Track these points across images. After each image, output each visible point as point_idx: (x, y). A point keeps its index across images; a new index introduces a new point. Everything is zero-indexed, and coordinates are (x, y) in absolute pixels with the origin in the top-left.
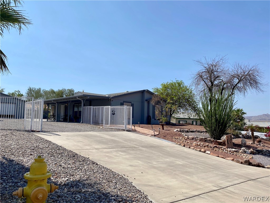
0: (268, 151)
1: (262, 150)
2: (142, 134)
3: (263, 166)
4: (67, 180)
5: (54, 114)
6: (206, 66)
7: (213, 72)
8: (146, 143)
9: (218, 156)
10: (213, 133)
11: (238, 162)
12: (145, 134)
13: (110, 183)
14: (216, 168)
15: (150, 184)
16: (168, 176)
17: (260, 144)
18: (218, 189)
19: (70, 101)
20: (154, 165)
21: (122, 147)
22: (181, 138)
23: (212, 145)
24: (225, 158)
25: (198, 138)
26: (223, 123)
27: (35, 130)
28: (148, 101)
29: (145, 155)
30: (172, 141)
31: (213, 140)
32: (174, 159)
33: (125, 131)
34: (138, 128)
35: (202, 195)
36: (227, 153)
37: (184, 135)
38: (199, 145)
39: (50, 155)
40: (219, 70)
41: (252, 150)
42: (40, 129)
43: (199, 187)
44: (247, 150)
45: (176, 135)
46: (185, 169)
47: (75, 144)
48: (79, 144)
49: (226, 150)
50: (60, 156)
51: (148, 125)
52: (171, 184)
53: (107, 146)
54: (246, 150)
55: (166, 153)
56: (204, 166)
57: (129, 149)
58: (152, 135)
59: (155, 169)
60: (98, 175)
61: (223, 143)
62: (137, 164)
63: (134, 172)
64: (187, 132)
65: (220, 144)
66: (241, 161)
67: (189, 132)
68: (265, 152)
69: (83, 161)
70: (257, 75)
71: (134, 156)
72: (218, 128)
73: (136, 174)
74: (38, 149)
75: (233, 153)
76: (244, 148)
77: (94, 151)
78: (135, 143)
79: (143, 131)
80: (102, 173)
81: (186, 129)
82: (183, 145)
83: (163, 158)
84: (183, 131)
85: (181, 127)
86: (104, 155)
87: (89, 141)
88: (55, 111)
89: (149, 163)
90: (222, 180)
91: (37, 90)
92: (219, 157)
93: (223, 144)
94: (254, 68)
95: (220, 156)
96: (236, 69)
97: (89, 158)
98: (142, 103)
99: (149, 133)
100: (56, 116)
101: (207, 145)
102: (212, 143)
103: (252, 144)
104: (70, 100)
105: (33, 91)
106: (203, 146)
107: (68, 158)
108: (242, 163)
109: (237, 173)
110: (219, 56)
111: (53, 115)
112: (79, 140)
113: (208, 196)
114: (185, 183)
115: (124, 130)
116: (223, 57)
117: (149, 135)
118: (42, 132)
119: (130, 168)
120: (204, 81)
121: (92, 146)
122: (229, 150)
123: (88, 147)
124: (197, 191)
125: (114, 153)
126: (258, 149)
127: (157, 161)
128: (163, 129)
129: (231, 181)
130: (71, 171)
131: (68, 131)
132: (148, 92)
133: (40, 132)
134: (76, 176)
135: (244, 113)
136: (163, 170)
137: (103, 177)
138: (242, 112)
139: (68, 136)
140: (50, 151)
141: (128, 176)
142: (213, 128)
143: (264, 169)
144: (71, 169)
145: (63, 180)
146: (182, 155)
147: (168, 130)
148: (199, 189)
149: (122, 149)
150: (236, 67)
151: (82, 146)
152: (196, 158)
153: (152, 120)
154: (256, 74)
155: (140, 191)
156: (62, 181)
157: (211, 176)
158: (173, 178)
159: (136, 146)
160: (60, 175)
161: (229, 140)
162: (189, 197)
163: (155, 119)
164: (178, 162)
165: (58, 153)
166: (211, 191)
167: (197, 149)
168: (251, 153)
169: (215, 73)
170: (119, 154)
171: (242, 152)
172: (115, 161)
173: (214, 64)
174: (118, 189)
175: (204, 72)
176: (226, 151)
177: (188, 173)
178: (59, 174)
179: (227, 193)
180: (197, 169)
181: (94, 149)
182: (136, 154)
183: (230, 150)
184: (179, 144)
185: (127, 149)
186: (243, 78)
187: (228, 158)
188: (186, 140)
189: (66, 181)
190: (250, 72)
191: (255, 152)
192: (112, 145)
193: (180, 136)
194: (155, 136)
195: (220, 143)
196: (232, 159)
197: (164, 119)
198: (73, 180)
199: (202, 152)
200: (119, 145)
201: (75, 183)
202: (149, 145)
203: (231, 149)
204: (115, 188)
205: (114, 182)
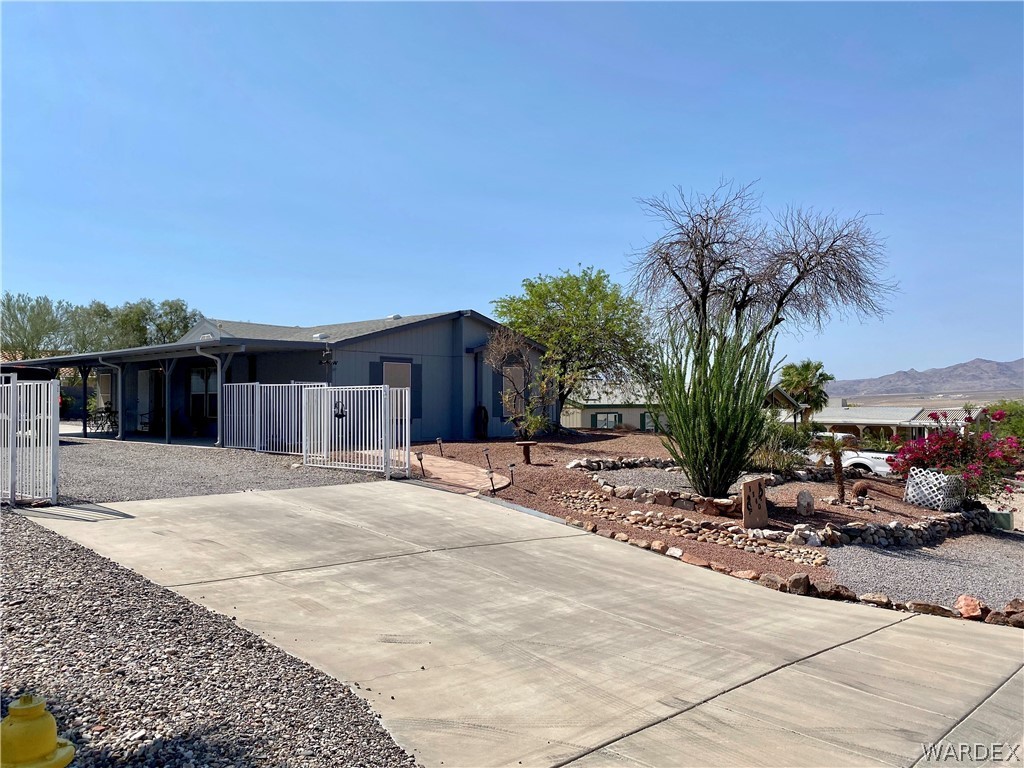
0: (884, 528)
1: (864, 528)
2: (446, 487)
3: (853, 595)
4: (143, 738)
5: (111, 404)
6: (684, 220)
7: (707, 246)
8: (458, 530)
9: (709, 567)
10: (701, 475)
11: (771, 584)
12: (457, 489)
13: (299, 732)
14: (687, 618)
15: (443, 716)
16: (513, 672)
17: (861, 504)
18: (672, 711)
19: (171, 360)
20: (474, 626)
21: (369, 556)
22: (589, 492)
23: (694, 518)
24: (728, 573)
25: (647, 492)
26: (734, 436)
27: (28, 497)
28: (476, 354)
29: (444, 587)
30: (553, 513)
31: (700, 500)
32: (547, 594)
33: (384, 478)
34: (434, 462)
35: (611, 747)
36: (743, 549)
37: (601, 482)
38: (651, 521)
39: (84, 624)
40: (729, 237)
41: (830, 533)
42: (49, 493)
43: (613, 711)
44: (812, 534)
45: (571, 483)
46: (580, 637)
47: (189, 554)
48: (202, 555)
49: (740, 535)
50: (121, 626)
51: (475, 445)
52: (514, 707)
53: (309, 557)
54: (807, 532)
55: (521, 570)
56: (649, 614)
57: (387, 565)
58: (484, 493)
59: (472, 648)
60: (258, 700)
61: (733, 508)
62: (411, 629)
63: (393, 668)
64: (615, 467)
65: (724, 511)
66: (780, 580)
67: (619, 468)
68: (871, 535)
69: (211, 640)
70: (863, 255)
71: (407, 595)
72: (719, 456)
73: (401, 677)
74: (40, 598)
75: (765, 545)
76: (803, 526)
77: (258, 584)
78: (414, 533)
79: (451, 475)
80: (275, 691)
81: (609, 454)
82: (590, 528)
83: (510, 594)
84: (599, 466)
85: (593, 446)
86: (292, 600)
87: (241, 535)
88: (113, 393)
89: (456, 619)
90: (695, 675)
91: (34, 303)
92: (709, 571)
93: (735, 511)
94: (851, 228)
95: (714, 564)
96: (792, 232)
97: (234, 618)
98: (455, 360)
99: (472, 481)
100: (120, 415)
101: (679, 520)
102: (695, 509)
103: (834, 503)
104: (170, 356)
105: (22, 310)
106: (661, 524)
107: (153, 633)
108: (783, 588)
109: (756, 634)
110: (728, 186)
111: (107, 410)
112: (202, 536)
113: (633, 747)
114: (567, 699)
115: (380, 476)
116: (744, 190)
117: (474, 490)
118: (58, 505)
119: (382, 652)
120: (677, 276)
121: (251, 561)
122: (751, 536)
123: (236, 568)
124: (599, 729)
125: (332, 587)
126: (850, 524)
127: (487, 610)
128: (528, 461)
129: (723, 675)
130: (159, 697)
131: (162, 494)
132: (475, 317)
133: (52, 506)
134: (177, 715)
135: (824, 378)
136: (497, 648)
137: (274, 706)
138: (820, 371)
139: (160, 517)
140: (86, 603)
141: (369, 690)
142: (701, 456)
143: (854, 605)
144: (160, 685)
145: (128, 740)
146: (582, 572)
147: (545, 465)
148: (609, 720)
149: (364, 563)
150: (789, 223)
151: (212, 566)
152: (627, 579)
153: (493, 422)
154: (859, 250)
155: (403, 752)
156: (122, 745)
157: (664, 659)
158: (528, 682)
159: (418, 548)
160: (118, 718)
161: (753, 500)
162: (566, 759)
163: (503, 419)
164: (561, 604)
165: (117, 613)
166: (646, 725)
167: (637, 542)
168: (823, 544)
169: (716, 248)
170: (348, 592)
171: (794, 539)
172: (331, 623)
173: (713, 214)
174: (324, 756)
175: (677, 242)
176: (741, 538)
177: (587, 651)
178: (115, 712)
179: (699, 728)
180: (622, 630)
181: (257, 572)
182: (413, 582)
183: (754, 535)
184: (577, 522)
185: (384, 562)
186: (813, 263)
187: (741, 573)
188: (606, 500)
189: (136, 745)
190: (838, 243)
191: (840, 538)
192: (328, 549)
193: (584, 488)
194: (494, 492)
195: (723, 509)
196: (753, 574)
197: (533, 422)
198: (164, 735)
199: (655, 551)
200: (355, 546)
201: (170, 751)
202: (465, 538)
203: (760, 531)
204: (312, 755)
205: (311, 726)
